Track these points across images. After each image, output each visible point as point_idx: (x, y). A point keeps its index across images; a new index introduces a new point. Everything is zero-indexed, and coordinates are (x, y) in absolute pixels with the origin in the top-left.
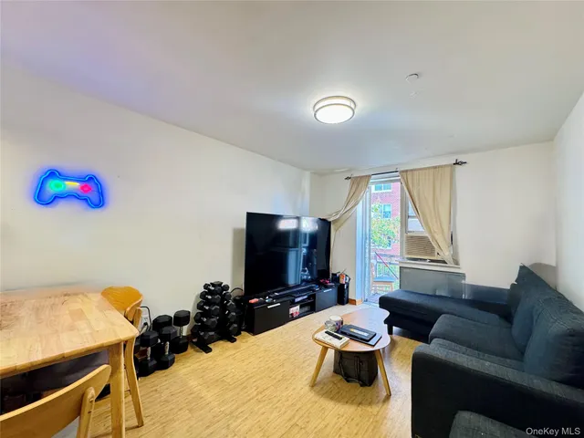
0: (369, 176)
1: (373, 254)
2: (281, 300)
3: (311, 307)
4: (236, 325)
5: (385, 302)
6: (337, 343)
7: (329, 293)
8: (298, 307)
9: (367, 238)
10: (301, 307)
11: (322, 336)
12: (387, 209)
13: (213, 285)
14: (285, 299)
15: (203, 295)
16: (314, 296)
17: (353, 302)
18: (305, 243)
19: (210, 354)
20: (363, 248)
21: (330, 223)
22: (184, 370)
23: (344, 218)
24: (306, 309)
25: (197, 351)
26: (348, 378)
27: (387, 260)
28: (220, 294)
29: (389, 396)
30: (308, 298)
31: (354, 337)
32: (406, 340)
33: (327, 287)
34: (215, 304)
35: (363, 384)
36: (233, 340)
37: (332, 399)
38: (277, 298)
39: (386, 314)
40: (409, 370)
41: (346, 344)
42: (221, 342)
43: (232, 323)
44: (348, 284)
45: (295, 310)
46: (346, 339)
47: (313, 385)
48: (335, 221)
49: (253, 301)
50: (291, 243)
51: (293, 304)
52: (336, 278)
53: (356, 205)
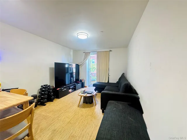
0: (90, 52)
1: (91, 73)
2: (67, 88)
3: (75, 89)
4: (53, 97)
5: (94, 85)
6: (84, 95)
7: (80, 85)
8: (71, 90)
9: (89, 69)
10: (72, 89)
11: (80, 94)
12: (93, 61)
13: (44, 85)
14: (68, 88)
15: (41, 89)
16: (75, 86)
17: (86, 87)
18: (71, 71)
19: (46, 106)
20: (88, 71)
21: (79, 65)
22: (39, 111)
23: (83, 64)
24: (73, 90)
25: (41, 106)
26: (87, 103)
27: (94, 75)
28: (47, 88)
29: (96, 105)
30: (74, 87)
31: (88, 93)
32: (99, 93)
33: (79, 83)
34: (46, 91)
35: (90, 104)
36: (52, 101)
37: (83, 108)
38: (65, 88)
39: (95, 88)
40: (100, 99)
41: (86, 95)
42: (49, 102)
43: (52, 96)
44: (84, 82)
45: (70, 90)
46: (86, 94)
47: (79, 106)
48: (81, 65)
49: (58, 89)
50: (66, 72)
51: (70, 89)
52: (81, 81)
53: (86, 60)
